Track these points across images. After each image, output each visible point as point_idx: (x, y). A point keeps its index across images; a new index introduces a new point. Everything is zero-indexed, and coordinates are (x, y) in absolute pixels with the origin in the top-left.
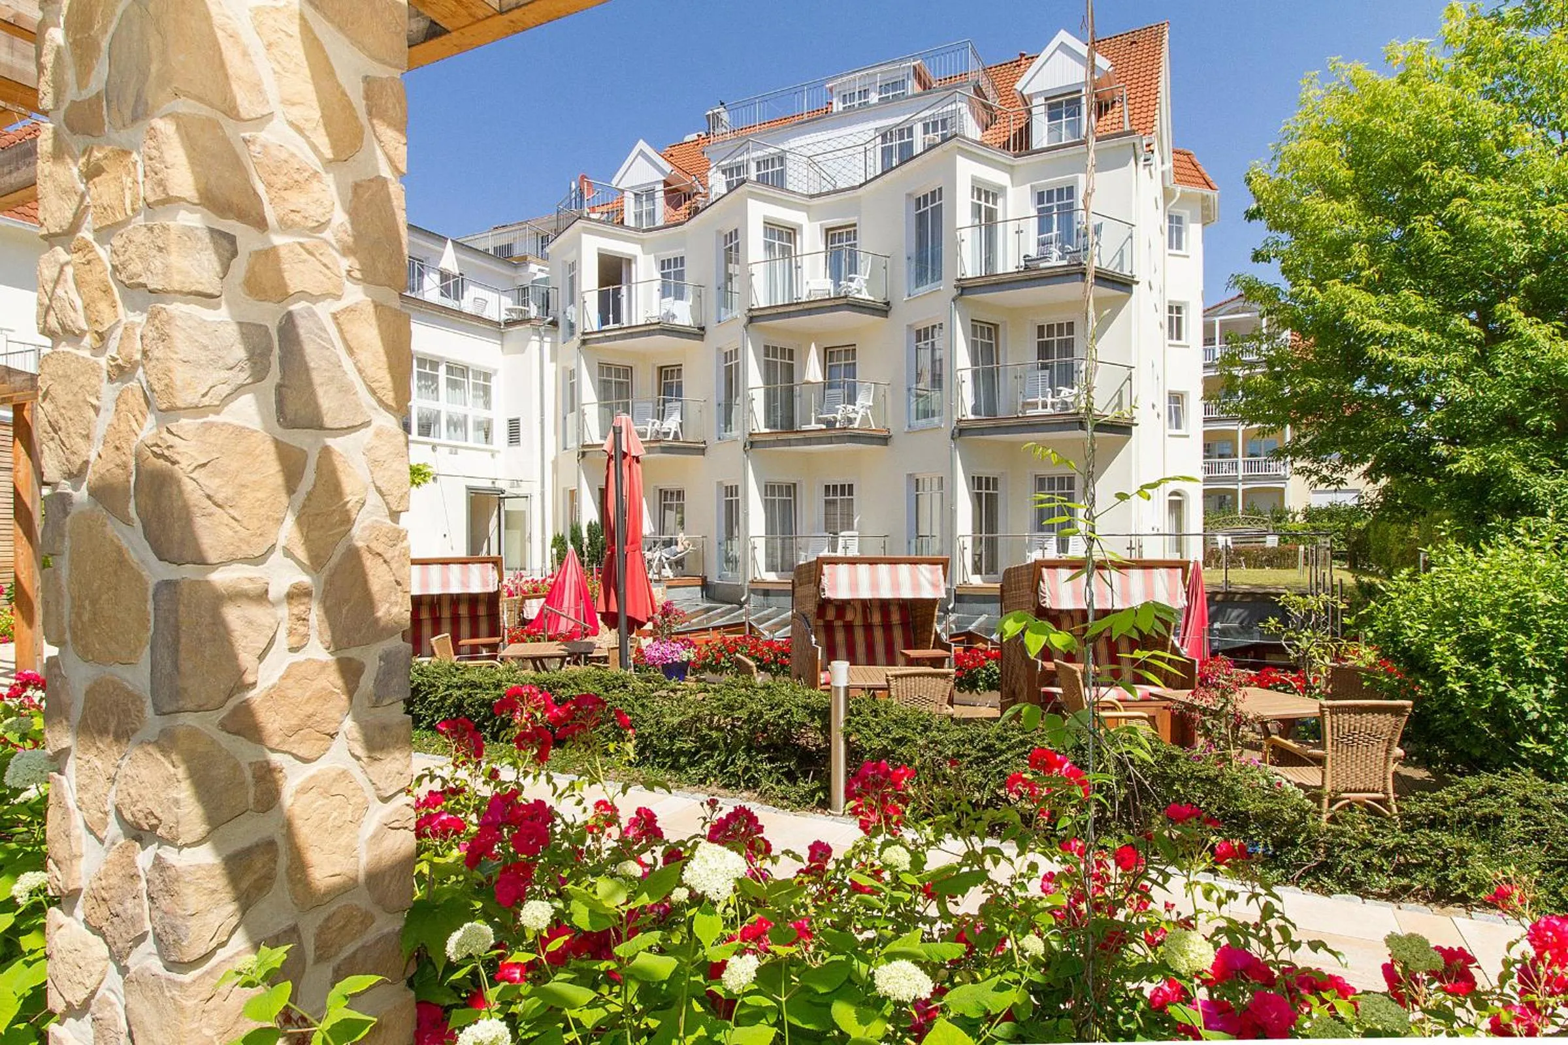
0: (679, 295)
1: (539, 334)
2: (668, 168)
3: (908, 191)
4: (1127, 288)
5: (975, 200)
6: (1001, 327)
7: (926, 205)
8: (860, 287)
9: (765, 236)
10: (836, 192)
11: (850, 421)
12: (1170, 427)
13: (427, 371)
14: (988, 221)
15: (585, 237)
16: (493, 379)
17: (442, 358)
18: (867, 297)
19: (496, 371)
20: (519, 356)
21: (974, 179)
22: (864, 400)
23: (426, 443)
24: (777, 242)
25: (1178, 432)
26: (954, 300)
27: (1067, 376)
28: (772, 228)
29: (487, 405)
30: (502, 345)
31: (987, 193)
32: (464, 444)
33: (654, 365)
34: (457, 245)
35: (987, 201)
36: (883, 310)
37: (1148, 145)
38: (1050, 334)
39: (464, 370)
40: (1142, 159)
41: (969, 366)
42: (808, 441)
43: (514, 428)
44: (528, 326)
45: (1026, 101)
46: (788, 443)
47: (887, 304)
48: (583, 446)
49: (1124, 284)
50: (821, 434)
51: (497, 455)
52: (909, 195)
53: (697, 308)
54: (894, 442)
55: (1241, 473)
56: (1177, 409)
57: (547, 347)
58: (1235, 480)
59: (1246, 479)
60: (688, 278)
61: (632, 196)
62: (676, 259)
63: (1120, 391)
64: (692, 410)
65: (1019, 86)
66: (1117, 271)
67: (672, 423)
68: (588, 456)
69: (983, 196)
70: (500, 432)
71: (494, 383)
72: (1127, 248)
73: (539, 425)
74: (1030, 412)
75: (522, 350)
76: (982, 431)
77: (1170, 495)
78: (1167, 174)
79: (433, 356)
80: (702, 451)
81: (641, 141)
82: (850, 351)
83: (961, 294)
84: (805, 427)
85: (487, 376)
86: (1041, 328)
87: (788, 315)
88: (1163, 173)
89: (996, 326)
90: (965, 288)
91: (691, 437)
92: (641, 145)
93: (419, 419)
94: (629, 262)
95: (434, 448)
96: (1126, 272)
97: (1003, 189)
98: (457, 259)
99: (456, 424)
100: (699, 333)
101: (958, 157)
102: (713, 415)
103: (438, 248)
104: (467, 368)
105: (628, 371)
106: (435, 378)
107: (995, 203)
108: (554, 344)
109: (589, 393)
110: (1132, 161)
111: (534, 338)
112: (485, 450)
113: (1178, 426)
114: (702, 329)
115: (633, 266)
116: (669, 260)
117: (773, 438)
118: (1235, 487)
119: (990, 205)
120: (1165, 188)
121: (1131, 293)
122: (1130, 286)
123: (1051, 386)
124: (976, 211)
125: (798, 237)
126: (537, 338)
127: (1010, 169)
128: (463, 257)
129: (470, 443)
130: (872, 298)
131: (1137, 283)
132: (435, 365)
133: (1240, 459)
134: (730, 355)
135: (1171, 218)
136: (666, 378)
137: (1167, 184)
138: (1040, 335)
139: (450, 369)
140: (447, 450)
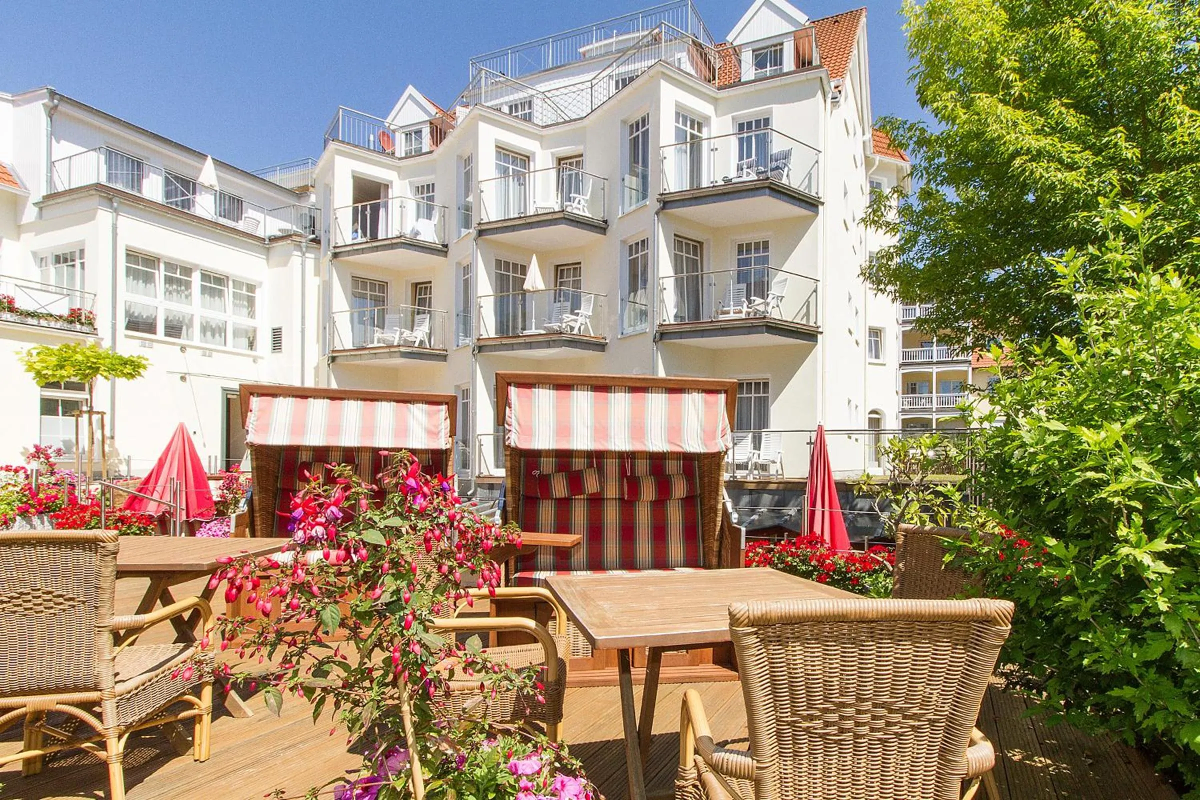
0: (429, 217)
1: (301, 251)
2: (433, 110)
3: (623, 118)
4: (813, 209)
5: (680, 126)
6: (705, 246)
7: (638, 130)
8: (581, 207)
9: (497, 159)
10: (565, 122)
11: (572, 328)
12: (871, 357)
13: (178, 276)
14: (695, 147)
15: (338, 158)
16: (257, 290)
17: (197, 266)
18: (587, 214)
19: (261, 283)
20: (281, 269)
21: (678, 105)
22: (586, 310)
23: (174, 344)
24: (511, 167)
25: (877, 361)
26: (657, 213)
27: (762, 289)
28: (503, 152)
29: (252, 314)
30: (268, 259)
31: (692, 122)
32: (222, 348)
33: (407, 281)
34: (218, 163)
35: (692, 127)
36: (602, 227)
37: (836, 87)
38: (748, 251)
39: (220, 280)
40: (830, 96)
41: (672, 274)
42: (530, 345)
43: (277, 335)
44: (289, 242)
45: (737, 51)
46: (511, 347)
47: (605, 222)
48: (333, 351)
49: (812, 204)
50: (540, 339)
51: (260, 361)
52: (624, 122)
53: (442, 227)
54: (610, 350)
55: (935, 406)
56: (876, 342)
57: (310, 263)
58: (930, 410)
59: (939, 411)
60: (437, 202)
61: (403, 136)
62: (428, 186)
63: (808, 301)
64: (438, 320)
65: (730, 38)
66: (806, 191)
67: (420, 333)
68: (338, 361)
69: (689, 123)
70: (264, 340)
71: (258, 294)
72: (814, 172)
73: (300, 334)
74: (722, 317)
75: (285, 264)
76: (681, 335)
77: (871, 413)
78: (868, 144)
79: (183, 261)
80: (444, 358)
81: (410, 87)
82: (576, 267)
83: (663, 208)
84: (526, 332)
85: (251, 288)
86: (740, 246)
87: (513, 228)
88: (864, 142)
89: (701, 243)
90: (667, 203)
91: (437, 344)
92: (411, 90)
93: (166, 320)
94: (387, 187)
95: (183, 349)
96: (813, 194)
97: (707, 119)
98: (218, 177)
99: (213, 330)
100: (443, 250)
101: (662, 81)
102: (453, 324)
103: (196, 164)
104: (228, 277)
105: (383, 286)
106: (188, 285)
107: (700, 130)
108: (317, 260)
109: (341, 302)
110: (820, 94)
111: (295, 253)
112: (249, 356)
113: (877, 357)
114: (446, 246)
115: (390, 190)
116: (423, 186)
117: (498, 342)
118: (930, 417)
119: (695, 132)
120: (866, 157)
121: (817, 213)
122: (817, 206)
123: (748, 298)
124: (680, 135)
125: (531, 163)
126: (299, 254)
127: (714, 101)
128: (222, 174)
129: (229, 347)
130: (590, 216)
131: (823, 204)
132: (187, 271)
133: (934, 395)
134: (468, 268)
135: (871, 183)
136: (420, 295)
137: (868, 153)
138: (740, 252)
139: (205, 277)
140: (200, 352)
